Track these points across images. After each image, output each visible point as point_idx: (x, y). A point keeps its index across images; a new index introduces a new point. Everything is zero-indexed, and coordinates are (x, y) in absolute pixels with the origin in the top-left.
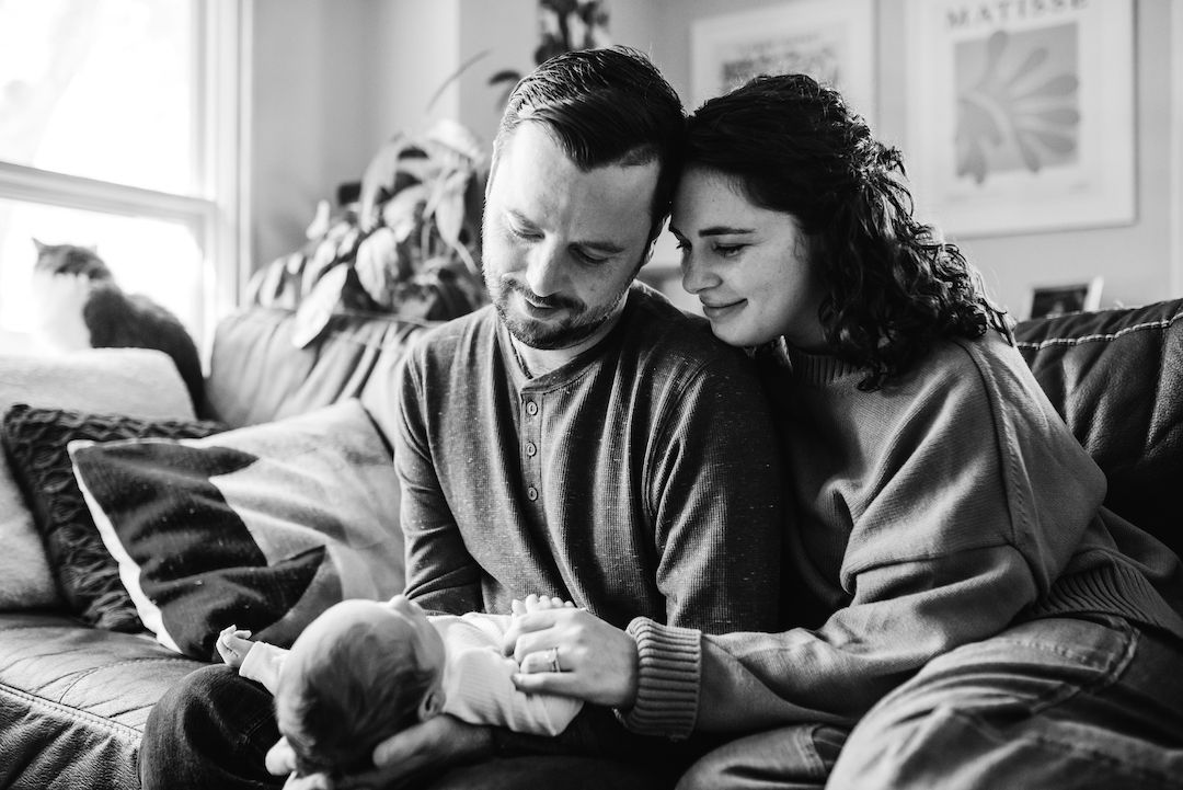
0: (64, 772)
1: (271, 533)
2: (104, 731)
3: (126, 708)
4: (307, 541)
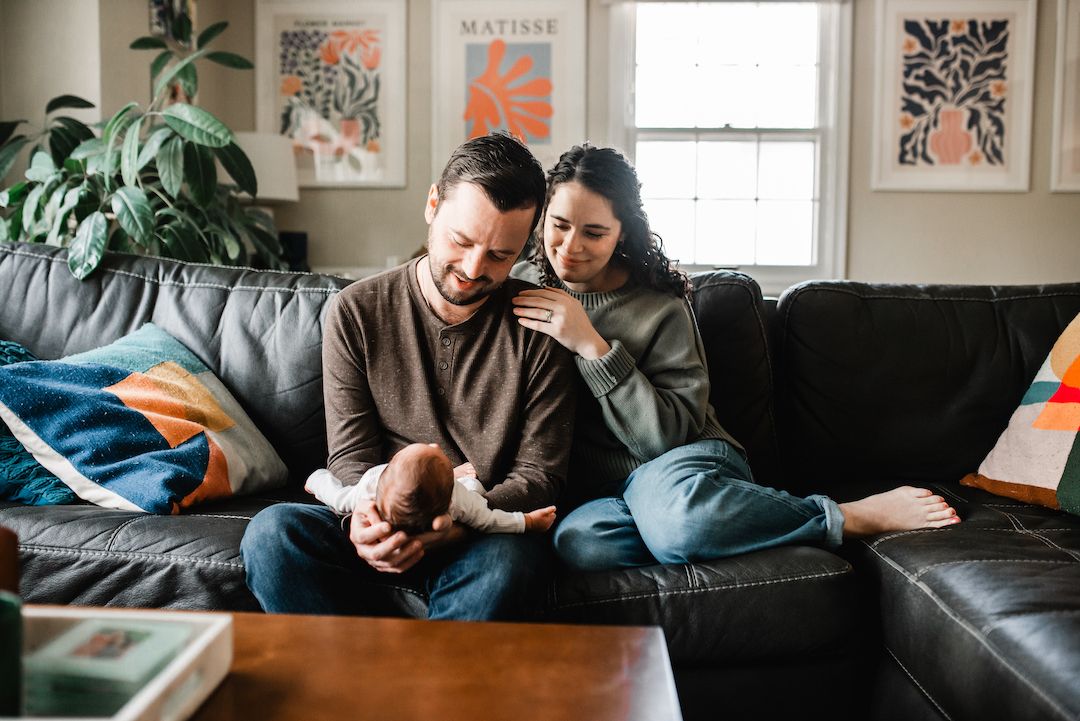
0: (121, 594)
1: (168, 425)
2: (163, 562)
3: (174, 545)
4: (192, 429)
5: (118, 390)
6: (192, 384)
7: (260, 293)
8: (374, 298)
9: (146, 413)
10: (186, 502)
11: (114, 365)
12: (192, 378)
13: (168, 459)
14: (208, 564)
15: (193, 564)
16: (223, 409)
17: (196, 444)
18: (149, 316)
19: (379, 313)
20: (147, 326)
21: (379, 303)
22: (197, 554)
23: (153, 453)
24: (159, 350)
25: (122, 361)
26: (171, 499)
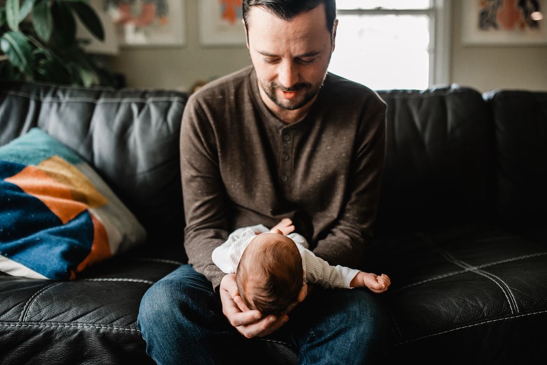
1: (59, 206)
2: (71, 329)
3: (79, 313)
4: (78, 208)
5: (18, 180)
6: (73, 173)
7: (119, 105)
8: (223, 101)
9: (41, 197)
10: (80, 268)
11: (12, 160)
12: (74, 168)
13: (63, 234)
14: (111, 330)
15: (98, 330)
16: (99, 190)
17: (83, 219)
18: (35, 124)
19: (227, 116)
20: (34, 131)
21: (227, 106)
22: (100, 321)
23: (50, 230)
24: (46, 147)
25: (19, 157)
26: (69, 268)
